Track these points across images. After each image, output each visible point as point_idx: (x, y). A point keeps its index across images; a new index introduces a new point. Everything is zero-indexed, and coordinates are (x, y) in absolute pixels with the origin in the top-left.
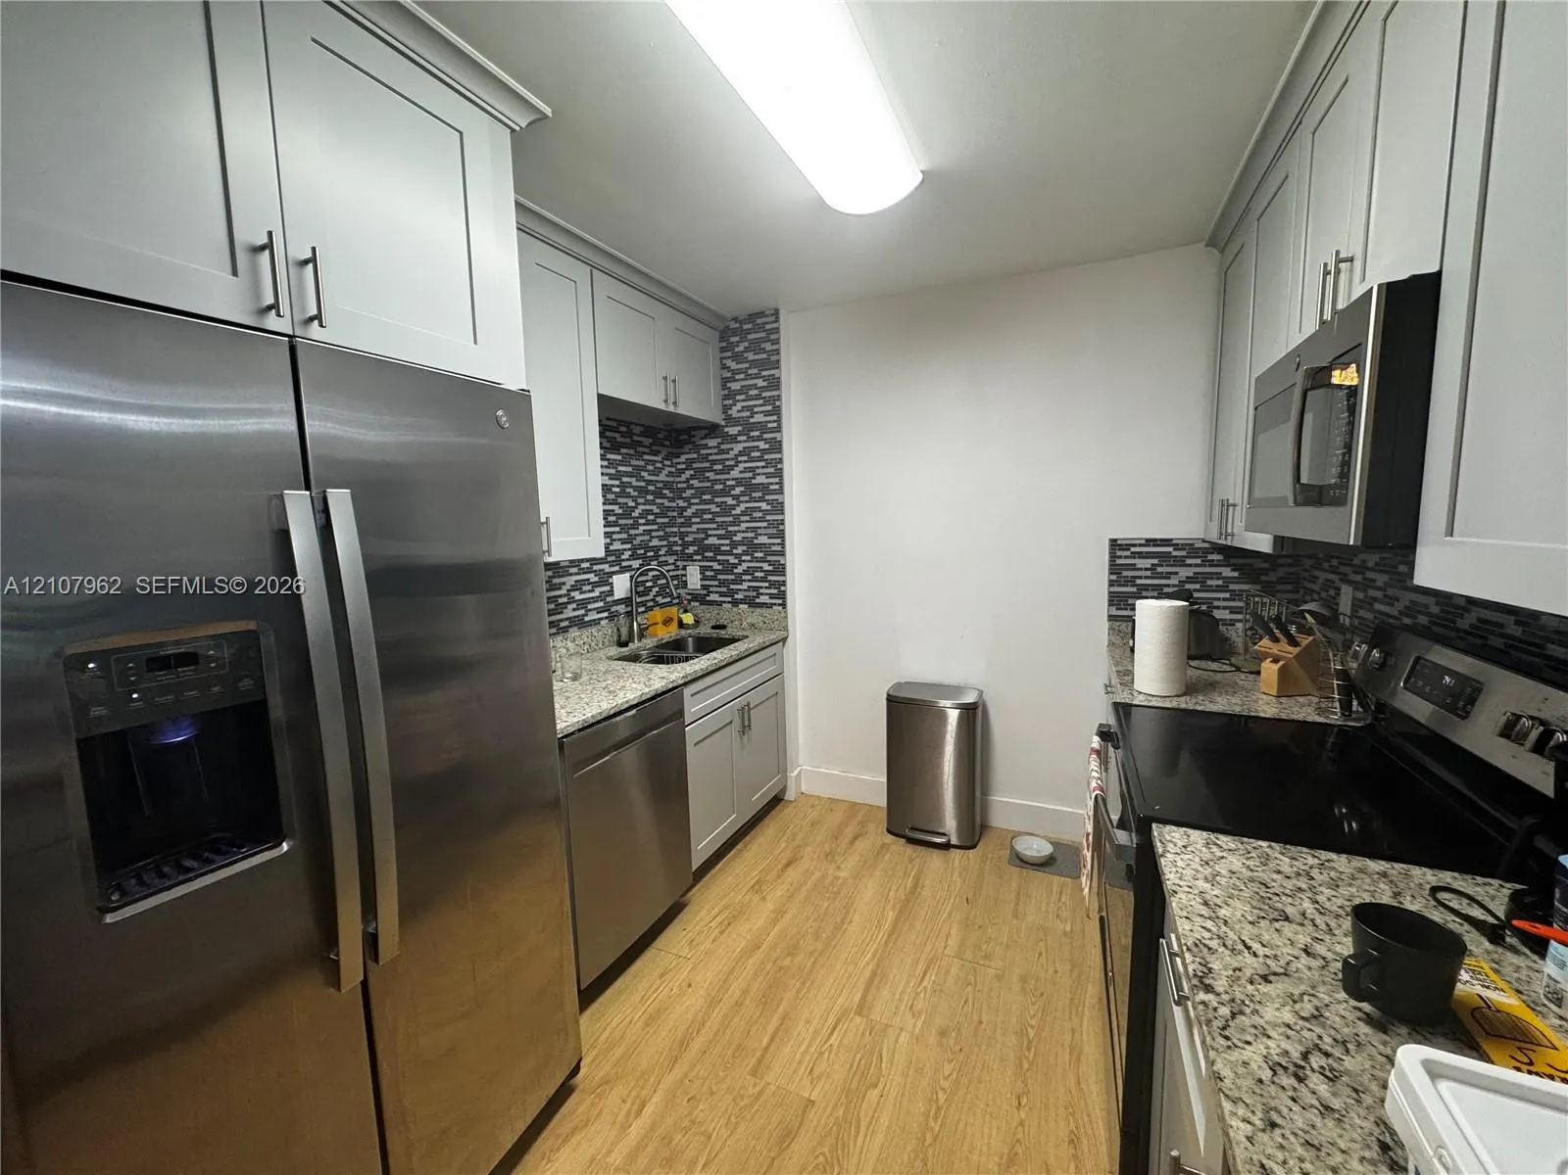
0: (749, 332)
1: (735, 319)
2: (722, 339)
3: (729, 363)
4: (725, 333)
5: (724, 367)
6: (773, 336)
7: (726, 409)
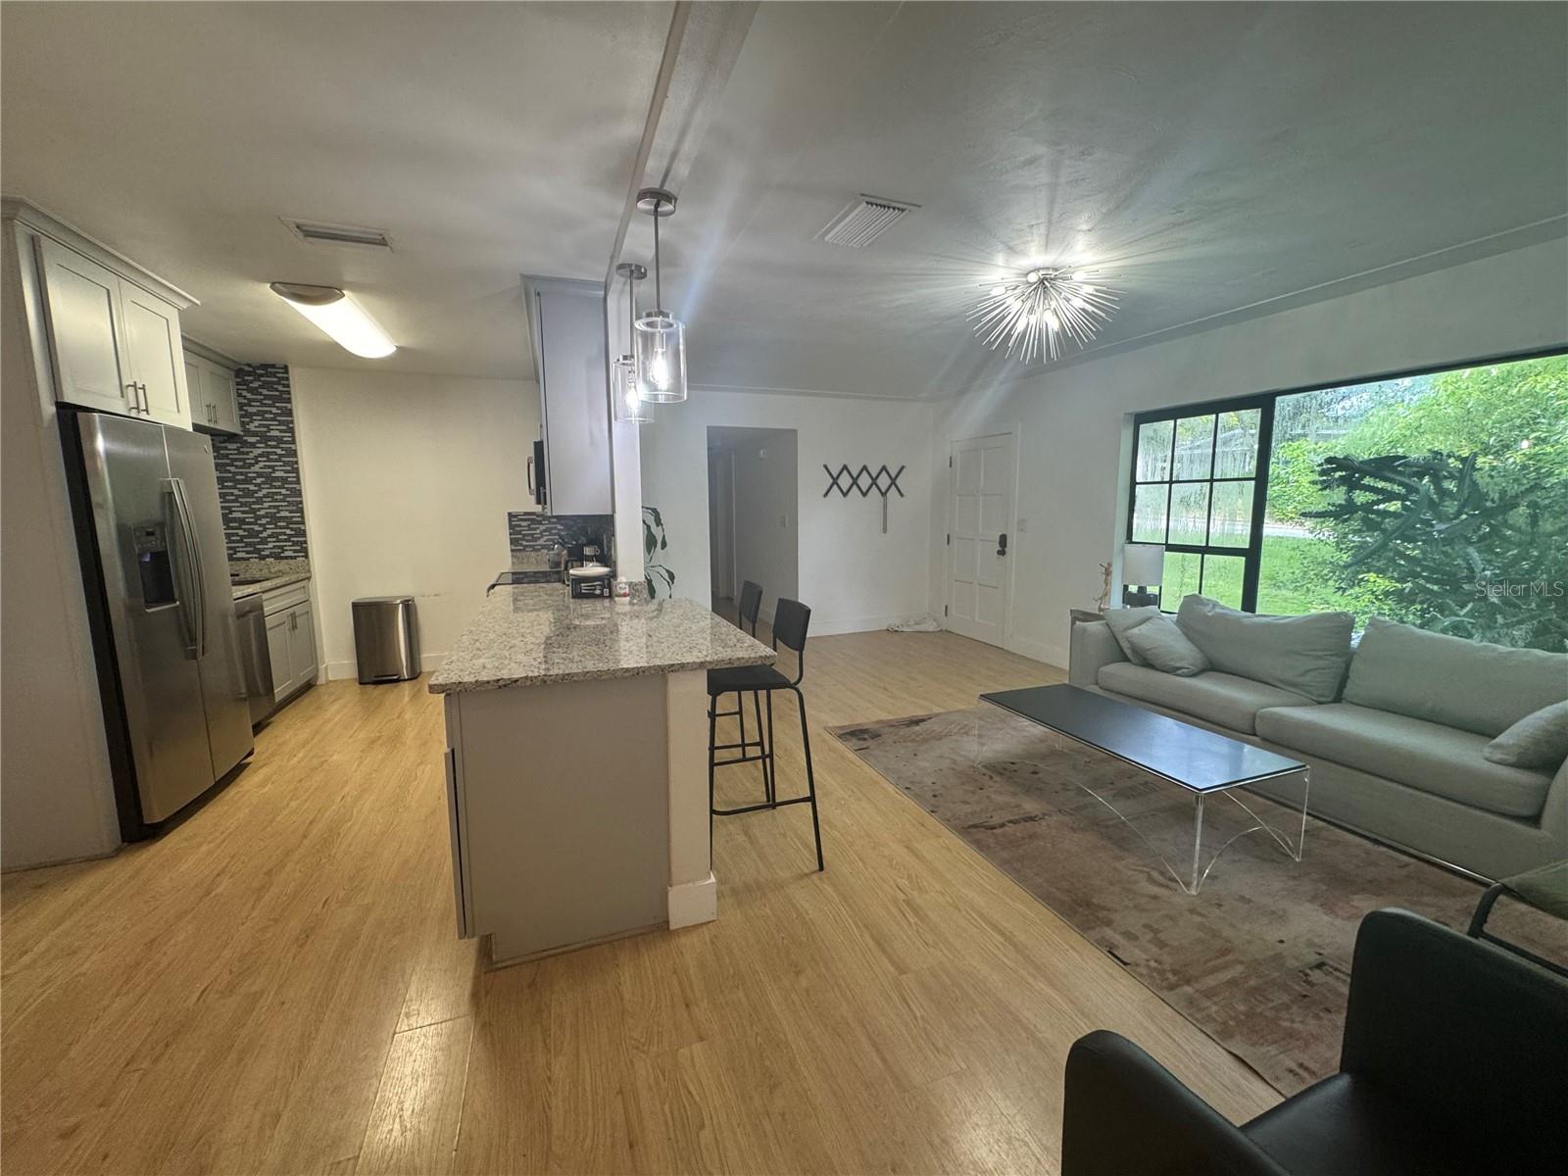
0: (262, 375)
1: (249, 365)
2: (237, 376)
3: (244, 393)
4: (239, 373)
5: (240, 395)
6: (285, 381)
7: (243, 424)
